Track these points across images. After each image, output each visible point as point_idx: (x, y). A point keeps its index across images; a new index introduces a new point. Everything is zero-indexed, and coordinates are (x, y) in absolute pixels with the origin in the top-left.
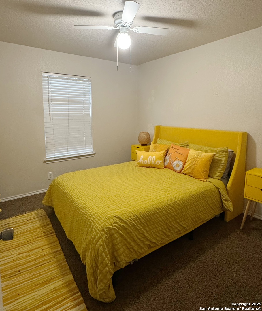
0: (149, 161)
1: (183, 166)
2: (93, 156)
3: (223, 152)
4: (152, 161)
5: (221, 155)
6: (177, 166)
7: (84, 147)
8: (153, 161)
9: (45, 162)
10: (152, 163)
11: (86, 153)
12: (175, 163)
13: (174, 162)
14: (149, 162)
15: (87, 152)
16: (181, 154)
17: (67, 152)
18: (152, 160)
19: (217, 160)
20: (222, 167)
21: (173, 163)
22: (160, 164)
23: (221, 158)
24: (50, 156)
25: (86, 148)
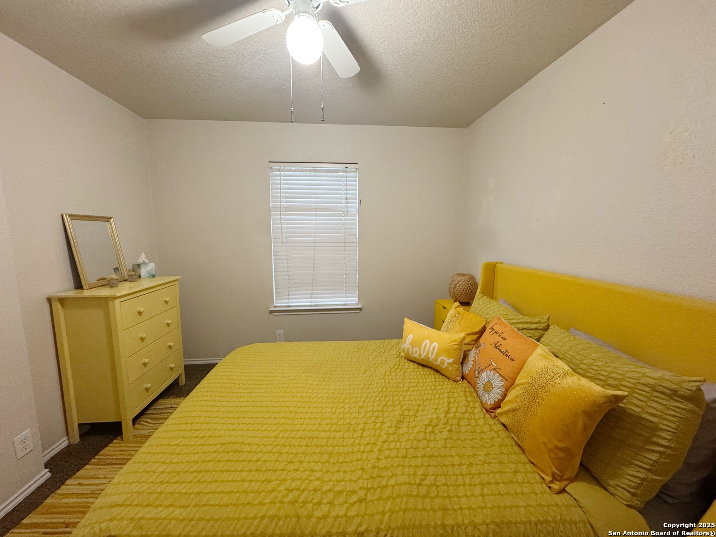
0: (424, 351)
1: (504, 396)
2: (359, 311)
3: (671, 397)
4: (430, 355)
5: (656, 405)
6: (488, 387)
7: (344, 294)
8: (432, 354)
9: (272, 312)
10: (429, 358)
11: (345, 305)
12: (484, 375)
13: (482, 371)
14: (423, 355)
15: (347, 303)
16: (505, 354)
17: (310, 300)
18: (430, 351)
19: (637, 420)
20: (654, 457)
21: (479, 374)
22: (447, 367)
23: (654, 415)
24: (281, 303)
25: (347, 295)
